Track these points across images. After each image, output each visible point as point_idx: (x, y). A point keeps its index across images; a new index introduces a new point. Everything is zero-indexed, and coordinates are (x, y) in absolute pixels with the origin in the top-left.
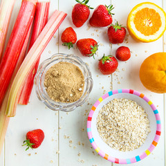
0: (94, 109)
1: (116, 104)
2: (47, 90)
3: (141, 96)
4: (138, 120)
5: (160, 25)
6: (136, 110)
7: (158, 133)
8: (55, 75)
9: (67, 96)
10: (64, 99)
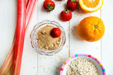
0: (65, 63)
2: (38, 42)
8: (44, 33)
9: (50, 46)
10: (48, 48)
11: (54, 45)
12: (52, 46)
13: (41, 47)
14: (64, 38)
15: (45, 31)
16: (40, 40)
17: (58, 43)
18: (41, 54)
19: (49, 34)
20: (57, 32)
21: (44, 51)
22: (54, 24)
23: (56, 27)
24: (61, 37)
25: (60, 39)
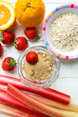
1: (54, 39)
2: (43, 80)
3: (47, 21)
4: (64, 22)
5: (3, 6)
6: (57, 24)
7: (72, 6)
8: (32, 73)
9: (48, 66)
10: (51, 68)
11: (47, 60)
12: (48, 62)
13: (50, 76)
14: (38, 48)
15: (30, 72)
16: (41, 78)
17: (44, 55)
18: (58, 76)
19: (33, 66)
20: (31, 56)
21: (54, 72)
22: (22, 61)
23: (25, 58)
24: (37, 52)
25: (39, 53)
